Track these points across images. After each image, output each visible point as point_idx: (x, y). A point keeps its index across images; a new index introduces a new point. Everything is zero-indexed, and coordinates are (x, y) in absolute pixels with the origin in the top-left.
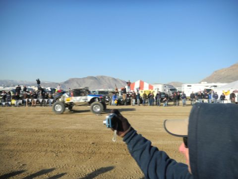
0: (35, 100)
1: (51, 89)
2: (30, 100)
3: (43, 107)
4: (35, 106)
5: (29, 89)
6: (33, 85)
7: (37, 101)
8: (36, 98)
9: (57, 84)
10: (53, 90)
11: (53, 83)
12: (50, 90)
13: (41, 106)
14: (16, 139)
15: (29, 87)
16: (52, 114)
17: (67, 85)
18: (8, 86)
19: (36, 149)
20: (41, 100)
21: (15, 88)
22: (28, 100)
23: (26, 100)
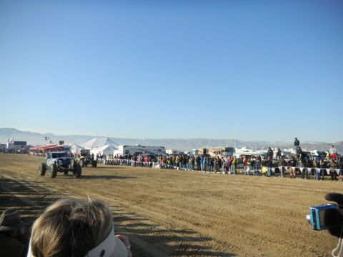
0: (294, 168)
1: (318, 152)
2: (286, 168)
3: (306, 180)
5: (284, 153)
6: (291, 147)
8: (294, 165)
9: (329, 144)
10: (322, 155)
11: (323, 144)
12: (317, 154)
14: (262, 221)
15: (285, 150)
16: (319, 192)
18: (258, 149)
19: (288, 241)
20: (301, 169)
21: (266, 151)
22: (283, 168)
23: (280, 168)
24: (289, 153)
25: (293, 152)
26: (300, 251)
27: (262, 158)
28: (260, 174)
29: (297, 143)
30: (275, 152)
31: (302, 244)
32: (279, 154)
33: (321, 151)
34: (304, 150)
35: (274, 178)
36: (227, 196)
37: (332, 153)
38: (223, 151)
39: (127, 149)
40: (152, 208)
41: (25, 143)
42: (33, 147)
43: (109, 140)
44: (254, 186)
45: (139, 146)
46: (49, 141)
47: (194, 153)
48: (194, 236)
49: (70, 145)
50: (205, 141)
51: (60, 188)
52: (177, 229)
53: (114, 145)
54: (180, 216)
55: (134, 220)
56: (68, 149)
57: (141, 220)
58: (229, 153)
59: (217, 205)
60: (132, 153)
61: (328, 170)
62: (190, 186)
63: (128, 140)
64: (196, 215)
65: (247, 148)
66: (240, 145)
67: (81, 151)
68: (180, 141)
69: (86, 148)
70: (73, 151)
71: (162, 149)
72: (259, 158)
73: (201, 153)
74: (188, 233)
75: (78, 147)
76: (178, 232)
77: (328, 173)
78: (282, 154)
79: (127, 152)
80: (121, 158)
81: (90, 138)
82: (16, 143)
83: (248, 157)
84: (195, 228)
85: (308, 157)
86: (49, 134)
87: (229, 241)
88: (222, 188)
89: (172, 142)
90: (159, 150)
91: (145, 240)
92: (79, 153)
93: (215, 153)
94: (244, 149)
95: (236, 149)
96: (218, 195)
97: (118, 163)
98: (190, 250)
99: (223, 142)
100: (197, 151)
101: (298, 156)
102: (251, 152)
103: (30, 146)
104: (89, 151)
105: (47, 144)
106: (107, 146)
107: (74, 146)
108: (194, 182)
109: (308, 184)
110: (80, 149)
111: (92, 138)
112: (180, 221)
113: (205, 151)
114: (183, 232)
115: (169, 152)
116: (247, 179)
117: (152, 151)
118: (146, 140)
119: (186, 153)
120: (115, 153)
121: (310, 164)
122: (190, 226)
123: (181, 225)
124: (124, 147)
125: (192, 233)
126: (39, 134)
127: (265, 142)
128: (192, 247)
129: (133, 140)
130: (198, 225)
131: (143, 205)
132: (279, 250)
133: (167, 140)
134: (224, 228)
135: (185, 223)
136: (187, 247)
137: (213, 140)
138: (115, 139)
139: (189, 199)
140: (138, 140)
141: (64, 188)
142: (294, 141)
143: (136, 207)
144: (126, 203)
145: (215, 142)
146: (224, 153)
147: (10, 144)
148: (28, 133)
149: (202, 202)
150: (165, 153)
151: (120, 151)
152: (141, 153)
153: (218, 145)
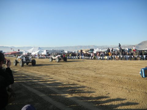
0: (118, 56)
1: (128, 49)
2: (115, 56)
4: (118, 60)
5: (115, 50)
6: (117, 47)
7: (119, 57)
9: (133, 46)
10: (130, 50)
11: (131, 45)
12: (128, 50)
13: (122, 60)
15: (115, 49)
17: (140, 46)
18: (104, 49)
19: (116, 85)
20: (122, 56)
22: (114, 57)
23: (113, 56)
24: (117, 50)
25: (118, 49)
26: (121, 89)
27: (105, 52)
28: (104, 59)
29: (120, 46)
30: (111, 50)
31: (122, 86)
32: (112, 50)
33: (130, 48)
34: (123, 48)
35: (110, 61)
36: (91, 69)
37: (134, 49)
39: (47, 51)
40: (60, 76)
41: (2, 51)
42: (6, 53)
43: (39, 48)
44: (102, 64)
45: (53, 50)
46: (12, 50)
47: (77, 52)
48: (78, 86)
49: (22, 51)
50: (81, 47)
51: (19, 70)
52: (71, 83)
53: (42, 50)
54: (72, 78)
56: (22, 53)
58: (92, 51)
59: (87, 73)
60: (50, 53)
61: (132, 56)
62: (75, 66)
63: (48, 48)
64: (79, 77)
65: (99, 49)
66: (96, 47)
68: (71, 47)
69: (30, 52)
71: (63, 51)
72: (104, 53)
73: (80, 52)
74: (75, 85)
75: (26, 52)
76: (71, 85)
77: (132, 57)
78: (114, 51)
79: (48, 53)
80: (45, 56)
84: (78, 83)
85: (124, 51)
86: (13, 47)
87: (92, 87)
88: (89, 66)
89: (67, 47)
90: (62, 51)
91: (57, 89)
93: (85, 51)
94: (98, 49)
95: (94, 49)
96: (87, 69)
97: (44, 58)
98: (76, 91)
99: (89, 46)
100: (78, 51)
101: (120, 51)
102: (100, 50)
103: (4, 53)
104: (31, 53)
105: (12, 51)
106: (39, 51)
107: (24, 52)
109: (124, 62)
110: (27, 53)
111: (32, 47)
113: (81, 51)
114: (73, 85)
115: (66, 52)
118: (56, 47)
119: (73, 52)
120: (43, 53)
121: (125, 54)
122: (76, 82)
123: (72, 82)
125: (77, 85)
126: (8, 47)
127: (106, 46)
128: (77, 90)
129: (50, 48)
130: (79, 81)
131: (56, 75)
132: (113, 89)
133: (65, 47)
134: (90, 82)
135: (73, 81)
136: (75, 90)
137: (84, 46)
139: (75, 71)
142: (119, 45)
143: (53, 76)
144: (48, 74)
145: (86, 47)
146: (89, 51)
148: (3, 47)
149: (81, 72)
150: (64, 52)
151: (45, 53)
153: (87, 48)
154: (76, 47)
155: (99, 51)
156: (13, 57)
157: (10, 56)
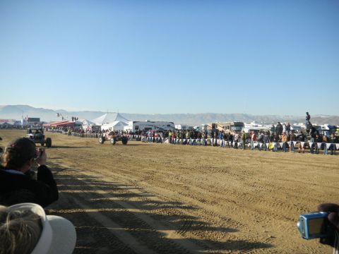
0: (302, 143)
1: (329, 126)
5: (294, 127)
8: (303, 140)
10: (332, 129)
12: (328, 128)
15: (295, 124)
18: (268, 124)
20: (311, 144)
22: (292, 143)
23: (289, 143)
25: (303, 126)
27: (271, 132)
28: (268, 149)
33: (332, 125)
34: (314, 124)
36: (234, 172)
38: (232, 126)
39: (137, 124)
41: (38, 120)
42: (46, 123)
43: (119, 116)
44: (262, 161)
45: (149, 121)
46: (61, 117)
47: (203, 128)
48: (199, 213)
49: (81, 121)
50: (214, 116)
51: (72, 164)
53: (124, 121)
54: (187, 192)
55: (141, 196)
56: (80, 125)
57: (149, 196)
58: (238, 128)
59: (223, 181)
60: (142, 128)
62: (197, 162)
63: (138, 115)
64: (203, 192)
65: (256, 122)
66: (250, 119)
67: (93, 127)
68: (190, 116)
69: (98, 124)
70: (85, 128)
71: (171, 124)
72: (268, 133)
73: (210, 128)
74: (194, 209)
75: (90, 123)
79: (137, 128)
80: (131, 133)
81: (101, 114)
82: (30, 120)
83: (256, 132)
84: (201, 205)
85: (318, 132)
86: (62, 110)
88: (229, 163)
89: (182, 116)
90: (169, 126)
91: (151, 217)
92: (91, 129)
93: (223, 127)
94: (253, 123)
95: (245, 124)
96: (225, 171)
99: (232, 116)
100: (206, 126)
101: (308, 131)
102: (260, 127)
103: (43, 123)
104: (99, 127)
105: (59, 120)
106: (117, 122)
107: (85, 123)
108: (202, 157)
109: (317, 159)
110: (91, 125)
111: (103, 113)
112: (186, 198)
113: (214, 126)
114: (189, 208)
115: (178, 127)
116: (255, 154)
117: (161, 127)
118: (156, 115)
119: (195, 128)
120: (125, 128)
122: (196, 203)
123: (187, 200)
124: (134, 122)
125: (198, 209)
126: (51, 111)
127: (275, 116)
128: (197, 223)
129: (143, 116)
130: (203, 201)
131: (151, 181)
133: (177, 115)
135: (191, 200)
136: (192, 223)
137: (222, 115)
138: (126, 114)
139: (196, 175)
140: (148, 115)
141: (75, 164)
143: (143, 183)
145: (225, 117)
146: (233, 128)
147: (24, 121)
148: (41, 110)
149: (209, 178)
150: (174, 128)
151: (129, 127)
152: (151, 129)
153: (227, 120)
154: (202, 117)
155: (255, 128)
156: (61, 132)
157: (53, 132)
